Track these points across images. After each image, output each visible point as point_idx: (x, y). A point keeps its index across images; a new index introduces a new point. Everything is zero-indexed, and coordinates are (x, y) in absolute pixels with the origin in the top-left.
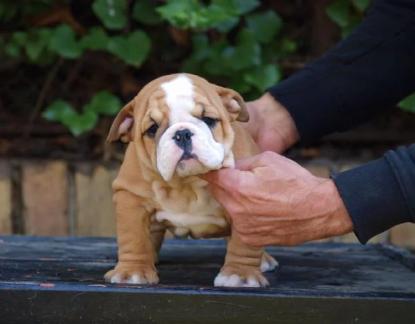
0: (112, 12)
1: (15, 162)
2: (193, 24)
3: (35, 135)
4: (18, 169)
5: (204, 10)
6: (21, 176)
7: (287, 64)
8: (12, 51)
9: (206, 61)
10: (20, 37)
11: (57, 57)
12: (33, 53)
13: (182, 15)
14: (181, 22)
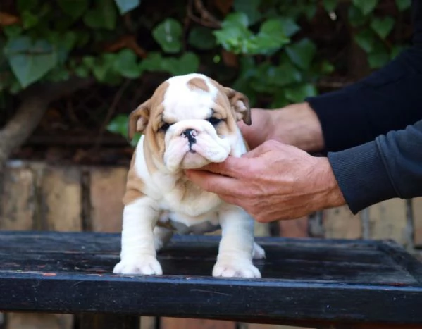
0: (169, 39)
1: (85, 168)
2: (245, 50)
3: (105, 146)
4: (87, 174)
5: (253, 38)
6: (89, 181)
7: (324, 83)
8: (82, 73)
9: (252, 79)
10: (88, 60)
11: (124, 79)
12: (100, 74)
13: (235, 42)
14: (233, 48)
